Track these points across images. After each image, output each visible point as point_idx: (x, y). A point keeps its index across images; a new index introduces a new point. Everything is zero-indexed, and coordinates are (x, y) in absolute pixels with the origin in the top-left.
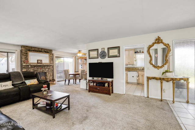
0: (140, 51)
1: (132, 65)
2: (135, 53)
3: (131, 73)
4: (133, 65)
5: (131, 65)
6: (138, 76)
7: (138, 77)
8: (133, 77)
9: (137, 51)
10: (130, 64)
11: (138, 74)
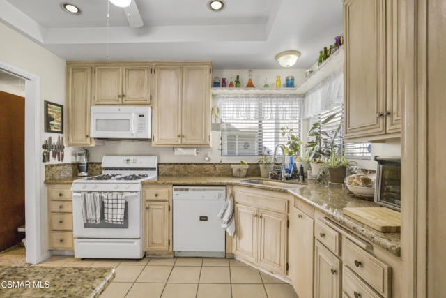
0: (237, 82)
1: (198, 147)
2: (216, 85)
3: (193, 193)
4: (203, 152)
5: (194, 152)
6: (234, 212)
7: (229, 221)
8: (204, 219)
9: (224, 81)
10: (186, 147)
11: (229, 202)
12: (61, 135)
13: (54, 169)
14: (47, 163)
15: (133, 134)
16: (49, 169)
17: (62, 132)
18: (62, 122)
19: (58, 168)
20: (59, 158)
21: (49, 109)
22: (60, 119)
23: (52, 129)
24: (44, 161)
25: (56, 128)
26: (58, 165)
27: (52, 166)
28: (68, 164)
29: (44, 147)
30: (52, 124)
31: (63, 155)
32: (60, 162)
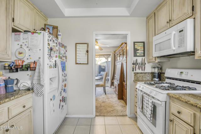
12: (143, 58)
13: (138, 75)
14: (135, 71)
15: (174, 50)
16: (136, 75)
17: (144, 56)
18: (144, 50)
19: (141, 74)
20: (142, 69)
21: (135, 45)
22: (143, 49)
23: (138, 55)
24: (133, 71)
25: (140, 54)
26: (141, 73)
27: (138, 73)
28: (149, 73)
29: (133, 64)
30: (138, 53)
31: (144, 68)
32: (143, 72)
